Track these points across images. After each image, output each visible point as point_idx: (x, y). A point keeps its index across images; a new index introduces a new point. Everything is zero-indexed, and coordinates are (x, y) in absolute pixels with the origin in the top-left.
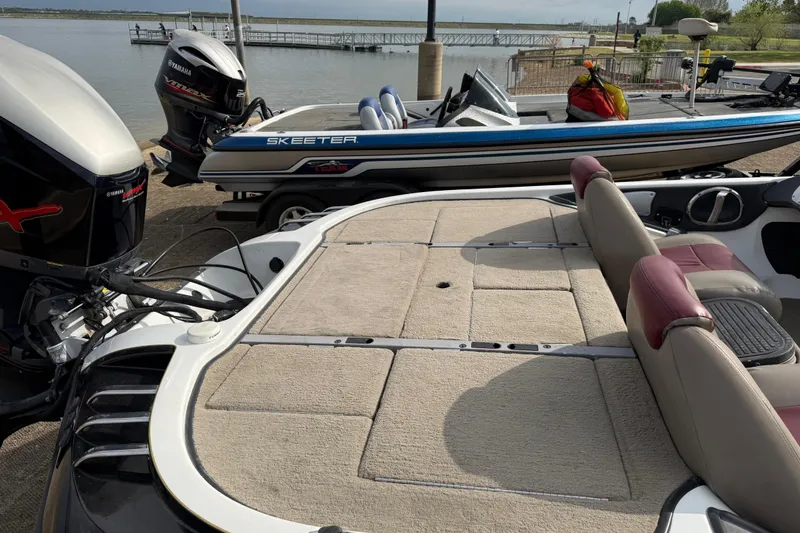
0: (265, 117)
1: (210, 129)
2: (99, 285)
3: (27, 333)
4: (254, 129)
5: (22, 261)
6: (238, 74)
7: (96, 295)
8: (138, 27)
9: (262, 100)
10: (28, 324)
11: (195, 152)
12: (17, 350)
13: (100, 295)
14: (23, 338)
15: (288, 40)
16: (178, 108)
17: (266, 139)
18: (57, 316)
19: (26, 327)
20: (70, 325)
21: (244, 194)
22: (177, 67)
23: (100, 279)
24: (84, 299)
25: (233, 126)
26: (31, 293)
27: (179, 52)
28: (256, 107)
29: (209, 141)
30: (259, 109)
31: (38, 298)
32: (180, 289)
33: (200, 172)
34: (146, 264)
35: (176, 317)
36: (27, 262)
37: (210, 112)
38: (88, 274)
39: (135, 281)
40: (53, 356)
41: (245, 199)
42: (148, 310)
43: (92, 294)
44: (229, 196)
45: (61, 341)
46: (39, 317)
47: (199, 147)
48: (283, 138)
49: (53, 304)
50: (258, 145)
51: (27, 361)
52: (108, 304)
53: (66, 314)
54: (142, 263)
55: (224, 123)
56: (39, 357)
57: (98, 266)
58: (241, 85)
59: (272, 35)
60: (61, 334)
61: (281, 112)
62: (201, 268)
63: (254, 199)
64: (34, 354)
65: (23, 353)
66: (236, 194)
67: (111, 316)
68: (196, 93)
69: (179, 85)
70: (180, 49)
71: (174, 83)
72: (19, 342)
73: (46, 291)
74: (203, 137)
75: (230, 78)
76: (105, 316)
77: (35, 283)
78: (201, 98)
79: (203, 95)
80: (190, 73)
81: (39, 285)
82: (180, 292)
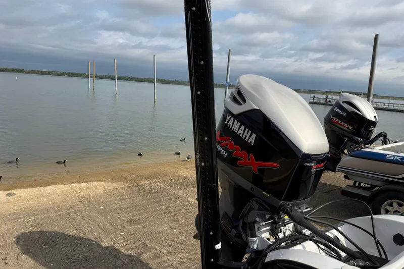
0: (385, 143)
1: (348, 145)
2: (285, 214)
3: (241, 225)
4: (378, 148)
5: (252, 187)
6: (374, 118)
7: (281, 218)
8: (314, 96)
9: (386, 134)
10: (243, 220)
11: (336, 155)
12: (234, 231)
13: (283, 219)
14: (238, 226)
15: (395, 108)
16: (333, 131)
17: (386, 155)
18: (260, 222)
19: (241, 221)
20: (263, 230)
21: (360, 183)
22: (338, 111)
23: (287, 210)
24: (274, 218)
25: (362, 145)
26: (249, 205)
27: (342, 104)
28: (381, 136)
29: (346, 151)
30: (382, 138)
31: (251, 209)
32: (327, 232)
33: (338, 166)
34: (309, 209)
35: (322, 249)
36: (253, 188)
37: (350, 135)
38: (281, 205)
39: (306, 218)
40: (250, 243)
41: (359, 187)
42: (307, 238)
43: (279, 217)
44: (351, 183)
45: (256, 237)
46: (249, 219)
47: (339, 153)
48: (398, 156)
49: (258, 215)
50: (380, 158)
51: (236, 239)
52: (285, 226)
53: (264, 223)
54: (307, 208)
55: (358, 143)
56: (242, 239)
57: (288, 203)
58: (374, 124)
59: (386, 104)
60: (257, 232)
61: (395, 142)
62: (341, 222)
63: (365, 188)
64: (240, 237)
65: (236, 234)
66: (355, 183)
67: (284, 232)
68: (346, 125)
69: (337, 120)
70: (343, 102)
71: (335, 118)
72: (236, 227)
73: (256, 206)
74: (343, 148)
75: (368, 120)
76: (281, 232)
77: (253, 200)
78: (348, 128)
79: (349, 126)
80: (345, 115)
81: (254, 202)
82: (327, 233)
